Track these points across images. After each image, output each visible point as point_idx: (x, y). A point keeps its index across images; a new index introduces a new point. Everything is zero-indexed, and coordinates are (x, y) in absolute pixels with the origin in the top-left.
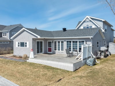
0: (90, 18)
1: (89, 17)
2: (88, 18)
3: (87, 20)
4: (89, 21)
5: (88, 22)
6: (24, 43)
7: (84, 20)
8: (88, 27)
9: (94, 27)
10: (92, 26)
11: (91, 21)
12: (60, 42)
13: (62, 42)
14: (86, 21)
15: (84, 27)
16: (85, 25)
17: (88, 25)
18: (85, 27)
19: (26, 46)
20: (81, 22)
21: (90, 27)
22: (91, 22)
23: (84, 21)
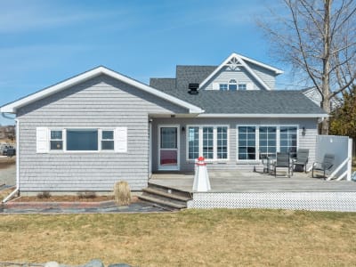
0: (244, 60)
1: (239, 58)
2: (236, 60)
3: (234, 65)
4: (238, 69)
5: (233, 71)
6: (95, 133)
7: (224, 64)
8: (233, 87)
9: (251, 86)
10: (245, 86)
11: (243, 69)
12: (211, 130)
13: (222, 131)
14: (228, 69)
15: (221, 86)
16: (225, 78)
17: (234, 81)
18: (226, 86)
19: (109, 146)
20: (217, 67)
21: (240, 86)
22: (243, 74)
23: (224, 69)
